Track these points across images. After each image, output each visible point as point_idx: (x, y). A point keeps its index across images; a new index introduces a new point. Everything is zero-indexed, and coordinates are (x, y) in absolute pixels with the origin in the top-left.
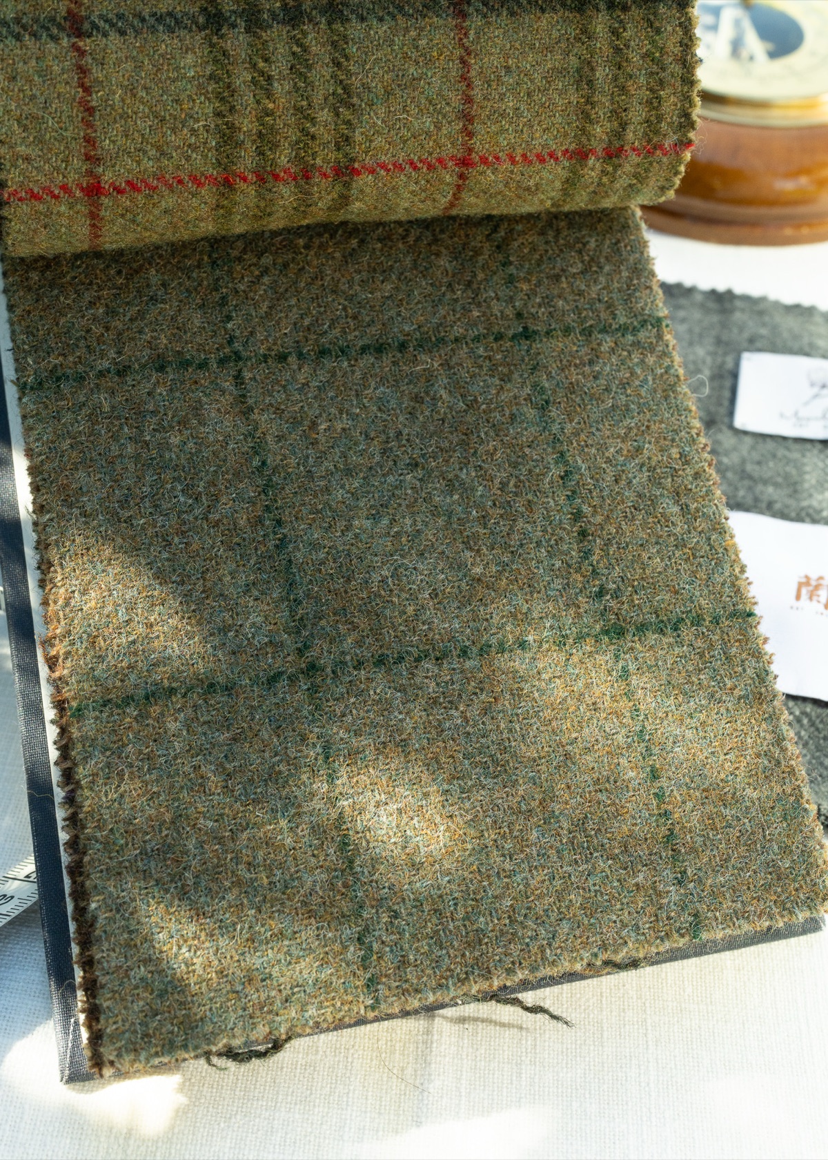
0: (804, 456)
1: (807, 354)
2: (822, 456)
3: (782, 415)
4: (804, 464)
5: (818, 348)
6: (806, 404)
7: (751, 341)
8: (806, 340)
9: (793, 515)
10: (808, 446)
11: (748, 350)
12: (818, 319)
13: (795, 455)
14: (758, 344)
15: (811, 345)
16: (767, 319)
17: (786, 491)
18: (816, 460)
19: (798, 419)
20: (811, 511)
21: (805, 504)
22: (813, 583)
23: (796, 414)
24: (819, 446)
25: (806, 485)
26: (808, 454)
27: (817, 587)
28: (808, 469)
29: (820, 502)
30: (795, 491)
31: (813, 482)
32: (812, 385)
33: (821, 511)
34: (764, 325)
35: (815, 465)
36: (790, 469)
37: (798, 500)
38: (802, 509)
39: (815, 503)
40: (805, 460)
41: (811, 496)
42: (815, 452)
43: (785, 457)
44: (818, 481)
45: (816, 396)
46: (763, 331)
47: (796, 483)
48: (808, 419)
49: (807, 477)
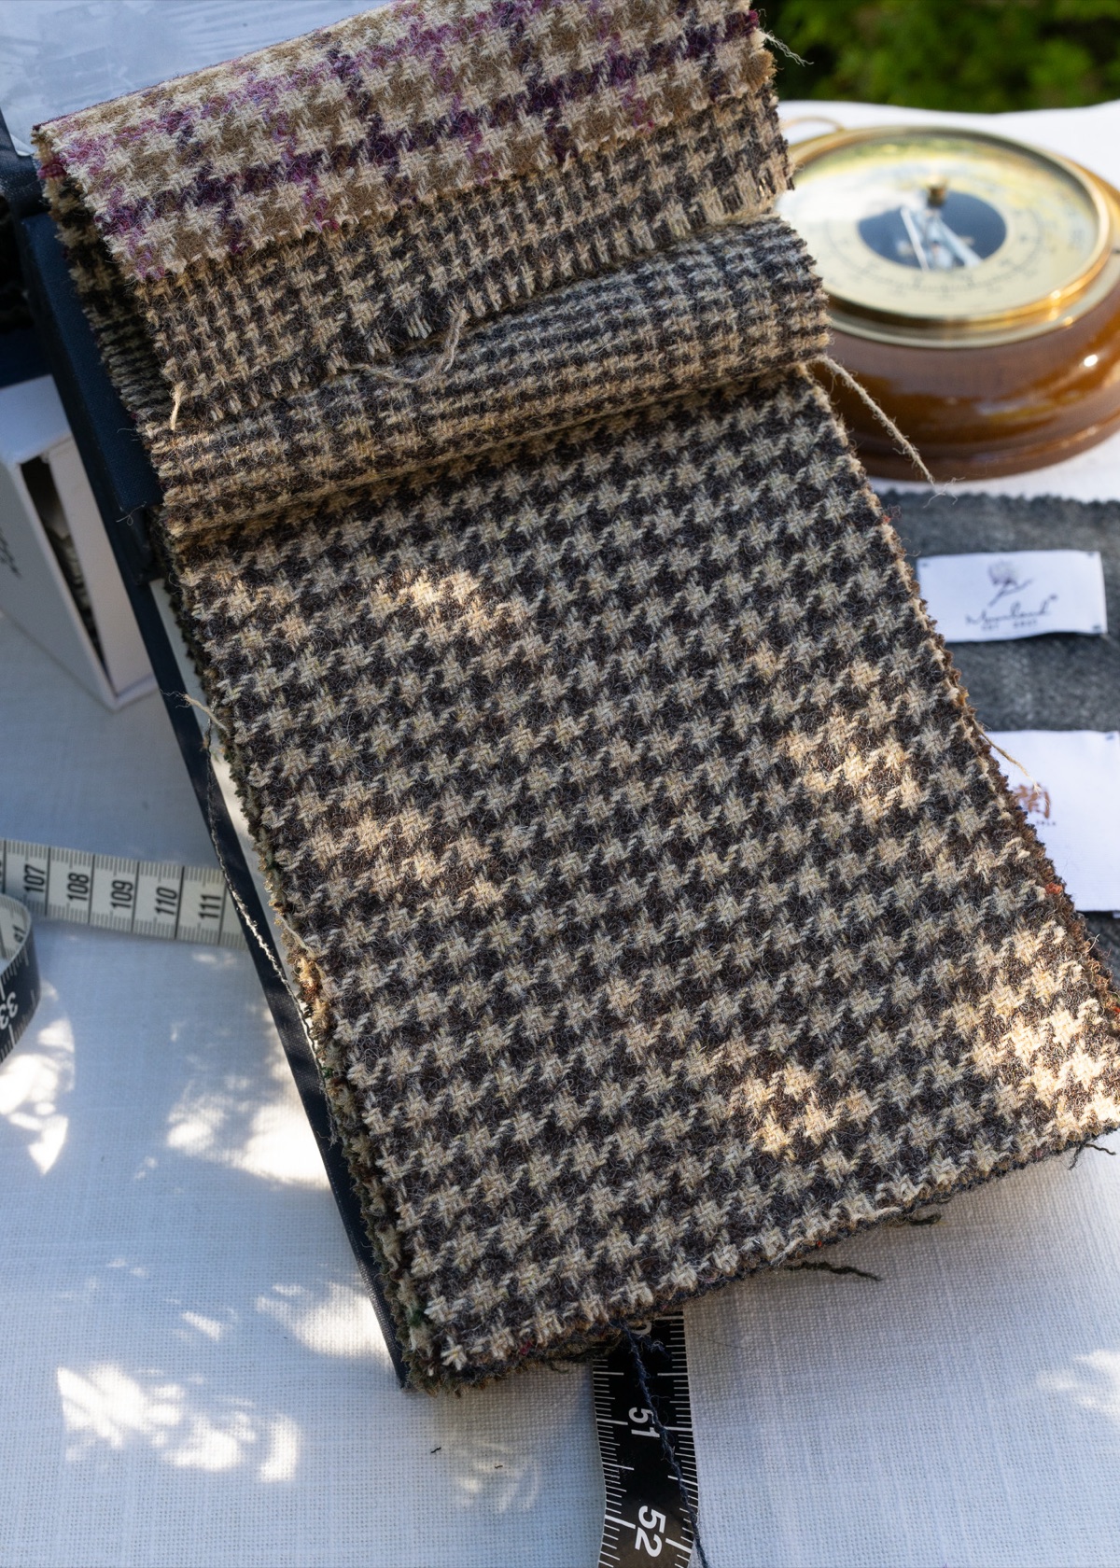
0: (998, 660)
1: (986, 550)
2: (1017, 657)
3: (969, 620)
4: (1000, 668)
5: (996, 540)
6: (992, 603)
7: (924, 544)
8: (981, 535)
9: (997, 724)
10: (1002, 648)
11: (922, 556)
12: (990, 508)
13: (990, 660)
14: (932, 548)
15: (987, 538)
16: (937, 518)
17: (987, 700)
18: (1011, 662)
19: (987, 621)
20: (1015, 717)
21: (1007, 710)
22: (1030, 793)
23: (984, 615)
24: (1013, 646)
25: (1006, 691)
26: (1003, 657)
27: (1035, 796)
28: (1005, 672)
29: (1023, 706)
30: (996, 699)
31: (1013, 686)
32: (996, 582)
33: (1026, 715)
34: (935, 524)
35: (1012, 667)
36: (985, 676)
37: (1002, 707)
38: (1007, 715)
39: (1018, 708)
40: (1001, 664)
41: (1012, 701)
42: (1010, 653)
43: (979, 664)
44: (1017, 685)
45: (1001, 594)
46: (935, 532)
47: (994, 691)
48: (997, 619)
49: (1005, 681)
